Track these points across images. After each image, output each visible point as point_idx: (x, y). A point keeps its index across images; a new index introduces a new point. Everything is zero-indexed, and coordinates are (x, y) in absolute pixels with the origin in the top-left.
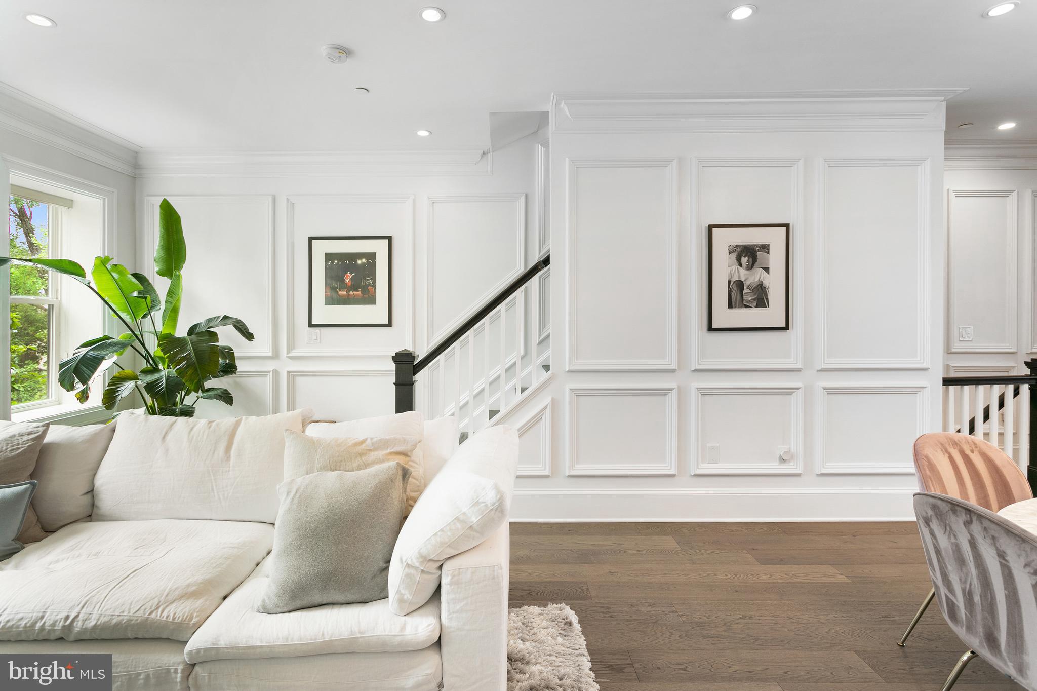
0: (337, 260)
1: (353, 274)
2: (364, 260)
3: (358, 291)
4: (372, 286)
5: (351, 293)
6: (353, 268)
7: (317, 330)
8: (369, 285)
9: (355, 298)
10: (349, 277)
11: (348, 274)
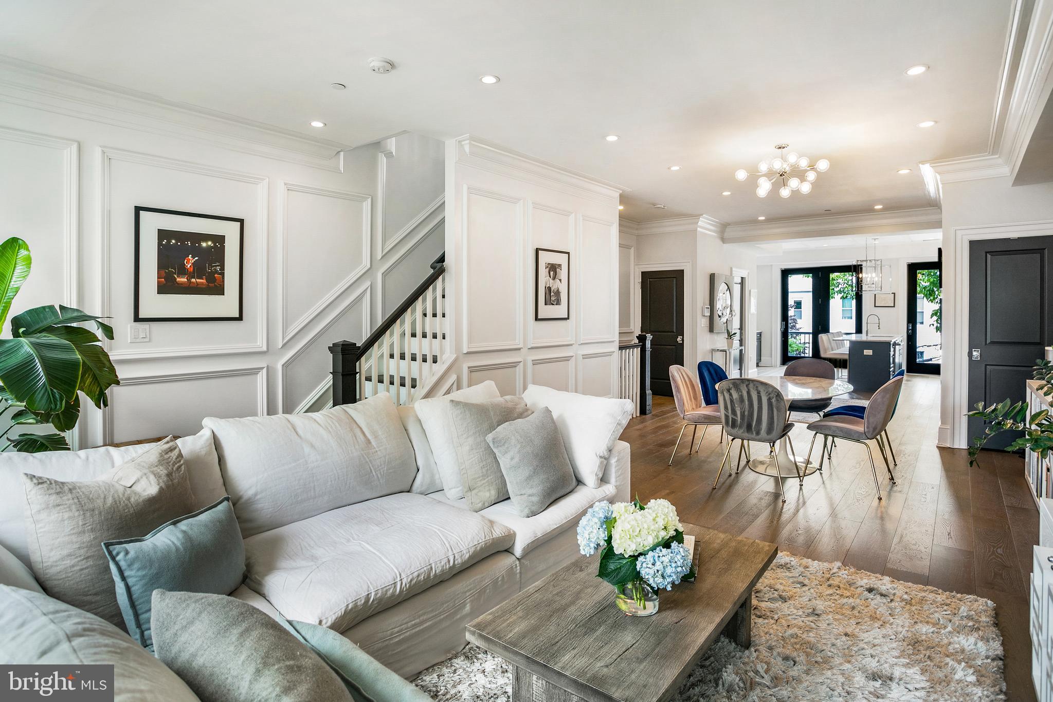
0: (175, 240)
1: (197, 258)
2: (210, 243)
3: (202, 279)
4: (220, 274)
5: (193, 280)
6: (196, 251)
7: (146, 325)
8: (216, 272)
9: (198, 286)
10: (190, 262)
11: (190, 258)
